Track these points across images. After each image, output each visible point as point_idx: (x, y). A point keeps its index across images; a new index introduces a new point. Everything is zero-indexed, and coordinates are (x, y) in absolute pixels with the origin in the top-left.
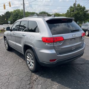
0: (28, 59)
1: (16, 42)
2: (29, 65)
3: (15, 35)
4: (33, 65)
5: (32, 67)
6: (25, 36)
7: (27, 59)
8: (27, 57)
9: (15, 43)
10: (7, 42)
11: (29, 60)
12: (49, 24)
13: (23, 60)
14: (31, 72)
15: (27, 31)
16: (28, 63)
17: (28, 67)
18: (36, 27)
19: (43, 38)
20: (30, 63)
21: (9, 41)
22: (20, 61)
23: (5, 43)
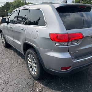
0: (30, 61)
1: (14, 38)
2: (31, 69)
3: (12, 29)
4: (36, 71)
5: (35, 73)
6: (25, 30)
7: (28, 62)
8: (29, 58)
9: (12, 39)
10: (4, 37)
11: (30, 63)
12: (60, 13)
13: (23, 60)
14: (33, 79)
15: (28, 24)
16: (29, 66)
17: (29, 72)
18: (39, 19)
19: (51, 34)
20: (33, 67)
21: (6, 36)
22: (19, 62)
23: (2, 38)
